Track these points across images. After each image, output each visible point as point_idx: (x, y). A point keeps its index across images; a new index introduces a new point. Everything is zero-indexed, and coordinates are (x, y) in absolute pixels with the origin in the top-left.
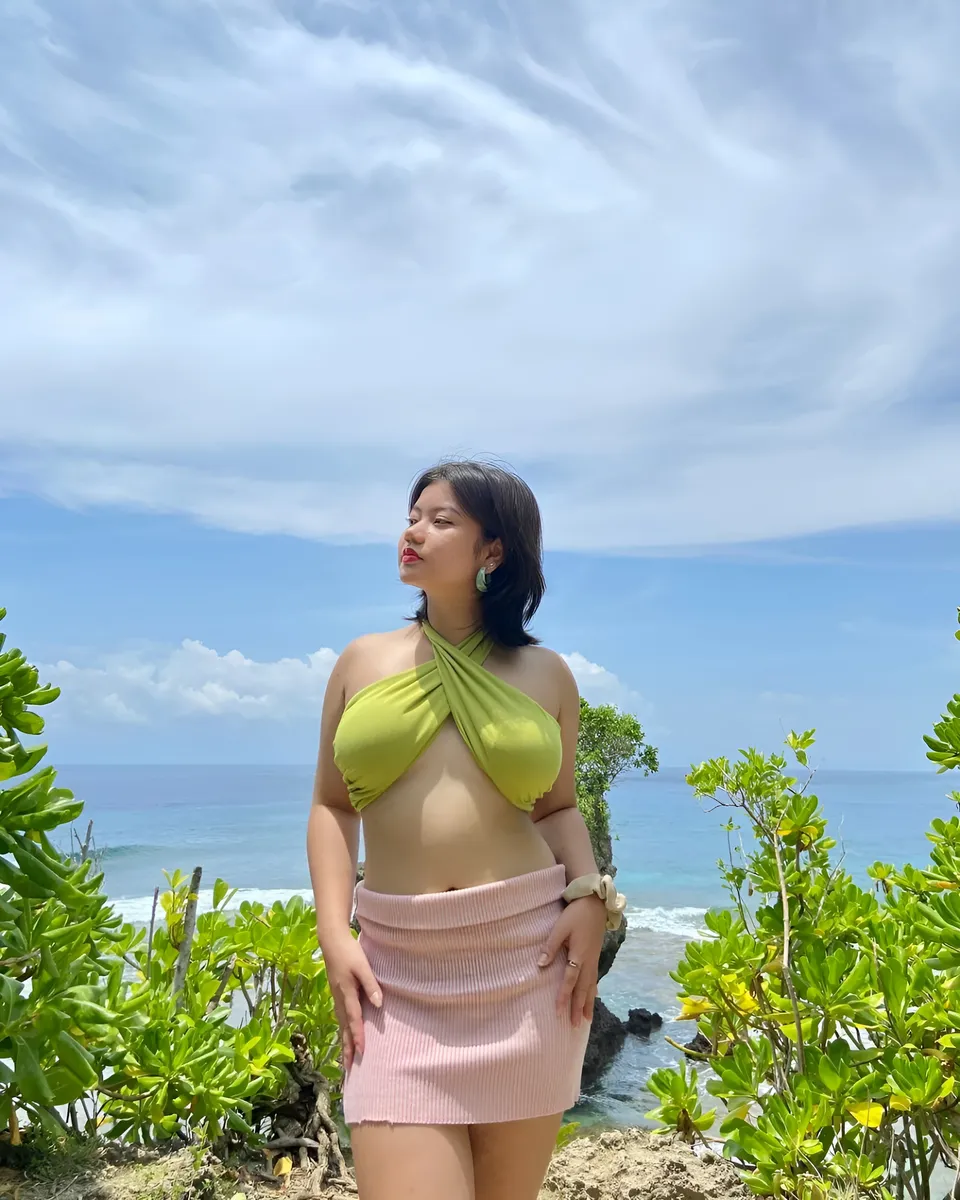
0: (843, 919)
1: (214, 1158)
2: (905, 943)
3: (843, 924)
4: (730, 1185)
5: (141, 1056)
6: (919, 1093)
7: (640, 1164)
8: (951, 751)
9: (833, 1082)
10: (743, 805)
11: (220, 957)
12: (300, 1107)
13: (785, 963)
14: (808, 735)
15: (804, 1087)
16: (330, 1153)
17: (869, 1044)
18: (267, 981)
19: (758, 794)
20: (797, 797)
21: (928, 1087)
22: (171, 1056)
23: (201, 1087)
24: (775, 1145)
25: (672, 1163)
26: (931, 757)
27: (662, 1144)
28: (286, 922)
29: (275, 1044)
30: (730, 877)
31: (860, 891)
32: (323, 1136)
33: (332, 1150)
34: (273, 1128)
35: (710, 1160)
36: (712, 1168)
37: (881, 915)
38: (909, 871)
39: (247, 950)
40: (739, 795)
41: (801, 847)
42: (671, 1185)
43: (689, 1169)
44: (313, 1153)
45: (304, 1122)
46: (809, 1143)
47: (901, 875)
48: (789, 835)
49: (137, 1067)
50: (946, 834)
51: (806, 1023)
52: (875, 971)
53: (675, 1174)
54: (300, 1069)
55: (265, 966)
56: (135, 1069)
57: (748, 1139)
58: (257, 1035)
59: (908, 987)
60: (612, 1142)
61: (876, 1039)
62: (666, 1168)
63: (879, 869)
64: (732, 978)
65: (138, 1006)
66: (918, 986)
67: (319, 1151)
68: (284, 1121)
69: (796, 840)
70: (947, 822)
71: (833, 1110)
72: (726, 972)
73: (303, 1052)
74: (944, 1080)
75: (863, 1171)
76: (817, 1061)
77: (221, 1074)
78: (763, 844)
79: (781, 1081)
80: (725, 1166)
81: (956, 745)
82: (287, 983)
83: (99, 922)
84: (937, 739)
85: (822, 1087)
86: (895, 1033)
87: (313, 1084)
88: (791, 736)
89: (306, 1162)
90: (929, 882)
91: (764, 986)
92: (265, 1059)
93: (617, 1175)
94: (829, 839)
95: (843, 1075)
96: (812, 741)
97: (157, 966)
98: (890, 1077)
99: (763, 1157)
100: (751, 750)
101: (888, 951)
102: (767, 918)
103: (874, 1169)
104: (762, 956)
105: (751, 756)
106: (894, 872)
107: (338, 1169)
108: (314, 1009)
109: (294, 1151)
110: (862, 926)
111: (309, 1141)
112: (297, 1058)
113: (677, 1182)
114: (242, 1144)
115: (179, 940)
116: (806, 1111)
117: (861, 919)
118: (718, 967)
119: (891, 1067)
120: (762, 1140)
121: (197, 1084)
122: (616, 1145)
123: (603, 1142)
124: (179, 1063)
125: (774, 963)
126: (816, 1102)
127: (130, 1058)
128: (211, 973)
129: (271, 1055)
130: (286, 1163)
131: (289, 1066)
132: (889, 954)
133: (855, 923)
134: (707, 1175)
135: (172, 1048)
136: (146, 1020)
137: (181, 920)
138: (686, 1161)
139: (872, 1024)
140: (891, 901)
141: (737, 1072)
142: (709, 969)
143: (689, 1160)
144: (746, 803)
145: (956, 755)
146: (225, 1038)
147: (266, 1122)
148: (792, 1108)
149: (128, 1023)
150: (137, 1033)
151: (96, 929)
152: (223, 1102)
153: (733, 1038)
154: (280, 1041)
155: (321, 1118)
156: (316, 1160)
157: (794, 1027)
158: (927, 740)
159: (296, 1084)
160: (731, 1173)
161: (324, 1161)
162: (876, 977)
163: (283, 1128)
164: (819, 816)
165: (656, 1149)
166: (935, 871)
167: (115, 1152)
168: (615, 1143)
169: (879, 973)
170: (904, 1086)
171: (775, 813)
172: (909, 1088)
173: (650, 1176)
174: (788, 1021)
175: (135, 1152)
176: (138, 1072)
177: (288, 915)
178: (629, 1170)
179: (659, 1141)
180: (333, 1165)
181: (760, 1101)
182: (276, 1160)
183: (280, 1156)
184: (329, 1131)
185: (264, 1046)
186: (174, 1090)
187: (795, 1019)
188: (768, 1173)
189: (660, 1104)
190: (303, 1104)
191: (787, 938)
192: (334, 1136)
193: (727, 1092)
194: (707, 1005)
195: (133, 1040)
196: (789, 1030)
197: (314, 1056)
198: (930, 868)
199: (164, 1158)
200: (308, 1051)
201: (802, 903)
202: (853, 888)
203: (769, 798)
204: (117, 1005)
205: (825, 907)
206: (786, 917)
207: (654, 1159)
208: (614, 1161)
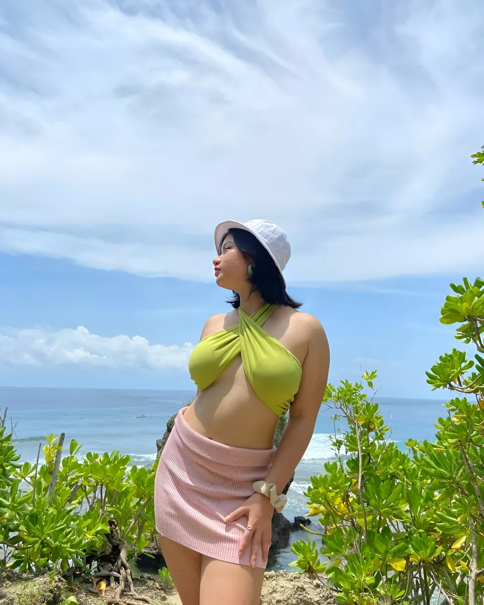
0: (391, 466)
1: (62, 579)
2: (421, 479)
3: (391, 469)
4: (327, 598)
5: (28, 527)
6: (424, 554)
7: (282, 587)
8: (439, 379)
9: (382, 548)
10: (341, 408)
11: (74, 479)
12: (113, 556)
13: (359, 487)
14: (373, 373)
15: (367, 550)
16: (126, 580)
17: (402, 530)
18: (98, 492)
19: (349, 403)
20: (368, 404)
21: (428, 551)
22: (42, 527)
23: (57, 543)
24: (352, 580)
25: (298, 587)
26: (428, 382)
27: (295, 578)
28: (109, 462)
29: (100, 524)
30: (334, 444)
31: (401, 453)
32: (123, 571)
33: (127, 578)
34: (98, 567)
35: (318, 586)
36: (318, 590)
37: (412, 465)
38: (426, 443)
39: (89, 477)
40: (339, 403)
41: (370, 430)
42: (297, 598)
43: (307, 591)
44: (117, 580)
45: (113, 564)
46: (368, 578)
47: (422, 445)
48: (364, 423)
49: (26, 532)
50: (444, 425)
51: (369, 518)
52: (405, 492)
53: (300, 593)
54: (113, 537)
55: (97, 485)
56: (25, 534)
57: (340, 577)
58: (90, 519)
59: (422, 501)
60: (270, 576)
61: (406, 528)
62: (295, 590)
63: (411, 442)
64: (333, 494)
65: (26, 501)
66: (426, 501)
67: (120, 579)
68: (103, 564)
69: (368, 426)
70: (445, 419)
71: (381, 562)
72: (330, 491)
73: (115, 529)
74: (437, 548)
75: (394, 592)
76: (374, 536)
77: (68, 537)
78: (351, 428)
79: (356, 547)
80: (325, 589)
81: (441, 376)
82: (109, 493)
83: (8, 458)
84: (432, 373)
85: (376, 551)
86: (414, 524)
87: (119, 544)
88: (365, 374)
89: (113, 584)
90: (435, 449)
91: (351, 500)
92: (94, 531)
93: (271, 593)
94: (386, 427)
95: (387, 545)
96: (376, 376)
97: (40, 483)
98: (410, 545)
99: (345, 585)
100: (346, 381)
101: (413, 483)
102: (352, 465)
103: (400, 591)
104: (349, 483)
105: (347, 384)
106: (418, 444)
107: (130, 589)
108: (122, 507)
109: (107, 578)
110: (401, 471)
111: (115, 573)
112: (112, 532)
113: (300, 597)
114: (81, 574)
115: (52, 470)
116: (367, 563)
117: (401, 467)
118: (327, 489)
119: (411, 541)
120: (347, 577)
121: (55, 541)
122: (272, 578)
123: (265, 577)
124: (47, 531)
125: (355, 488)
126: (373, 558)
127: (22, 528)
128: (68, 487)
129: (97, 529)
130: (103, 585)
131: (107, 535)
132: (414, 484)
133: (398, 469)
134: (316, 593)
135: (44, 523)
136: (30, 508)
137: (53, 461)
138: (305, 586)
139: (402, 519)
140: (415, 458)
141: (335, 542)
142: (321, 490)
143: (308, 586)
144: (342, 407)
145: (441, 381)
146: (74, 520)
147: (95, 564)
148: (361, 560)
149: (20, 510)
150: (25, 515)
151: (7, 462)
152: (69, 551)
153: (335, 526)
154: (103, 522)
155: (122, 562)
156: (119, 583)
157: (363, 520)
158: (427, 373)
159: (110, 545)
160: (328, 592)
161: (122, 583)
162: (405, 495)
163: (102, 567)
164: (378, 413)
165: (292, 580)
166: (438, 443)
167: (11, 575)
168: (271, 577)
169: (407, 494)
170: (416, 550)
171: (357, 413)
172: (419, 551)
173: (287, 593)
174: (360, 516)
175: (21, 575)
176: (26, 535)
177: (111, 460)
178: (277, 590)
179: (294, 576)
180: (127, 585)
181: (346, 558)
182: (97, 583)
183: (101, 580)
184: (126, 568)
185: (94, 525)
186: (44, 544)
187: (364, 515)
188: (347, 593)
189: (297, 559)
190: (114, 555)
191: (360, 474)
192: (129, 571)
193: (331, 553)
194: (322, 508)
195: (24, 519)
196: (360, 521)
197: (120, 531)
198: (436, 442)
199: (36, 579)
200: (117, 528)
201: (370, 459)
202: (397, 451)
203: (354, 405)
204: (16, 499)
205: (382, 460)
206: (360, 464)
207: (289, 585)
208: (271, 585)
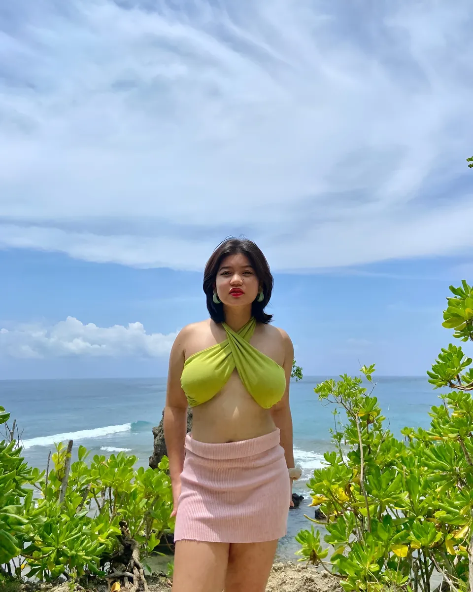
0: (389, 455)
1: (80, 587)
2: (419, 467)
3: (389, 458)
4: (335, 588)
5: (42, 536)
6: (424, 541)
7: (292, 579)
8: (440, 379)
9: (384, 536)
10: (342, 403)
11: (83, 484)
12: (125, 557)
13: (361, 479)
14: (372, 367)
15: (371, 539)
17: (401, 515)
18: (107, 494)
19: (349, 397)
20: (367, 398)
21: (429, 537)
22: (58, 536)
23: (73, 552)
24: (357, 568)
25: (307, 579)
26: (430, 382)
27: (303, 568)
28: (117, 465)
29: (111, 527)
30: (335, 437)
31: (397, 441)
32: (136, 571)
33: (140, 578)
34: (111, 568)
35: (325, 576)
36: (326, 580)
37: (408, 453)
38: (420, 431)
39: (97, 479)
40: (339, 398)
41: (369, 422)
42: (307, 589)
43: (315, 581)
44: (131, 580)
45: (126, 564)
46: (372, 566)
47: (417, 432)
48: (364, 416)
49: (41, 541)
50: (438, 413)
51: (371, 508)
52: (404, 480)
53: (308, 584)
54: (124, 538)
55: (106, 487)
56: (40, 543)
57: (344, 563)
58: (102, 523)
59: (420, 488)
60: (278, 568)
61: (406, 513)
62: (304, 581)
63: (406, 430)
64: (336, 486)
65: (41, 513)
66: (424, 488)
67: (134, 578)
68: (116, 564)
69: (367, 419)
70: (439, 408)
71: (384, 549)
72: (334, 484)
73: (126, 529)
74: (437, 533)
75: (398, 579)
76: (377, 525)
77: (84, 544)
78: (351, 420)
79: (360, 536)
80: (333, 579)
81: (442, 375)
82: (117, 495)
83: (20, 471)
84: (433, 373)
85: (379, 538)
86: (414, 510)
87: (130, 545)
88: (364, 367)
89: (127, 584)
90: (430, 437)
91: (352, 489)
92: (106, 534)
93: (281, 585)
94: (382, 416)
95: (389, 532)
96: (374, 370)
97: (51, 489)
98: (412, 532)
99: (351, 573)
100: (345, 375)
101: (411, 471)
102: (353, 457)
103: (404, 577)
104: (351, 475)
105: (345, 378)
106: (413, 432)
107: (143, 587)
108: (131, 508)
109: (121, 579)
110: (399, 458)
111: (129, 574)
112: (123, 533)
113: (309, 588)
114: (95, 576)
115: (62, 477)
116: (371, 550)
117: (398, 455)
118: (330, 481)
119: (412, 528)
120: (352, 566)
121: (71, 550)
122: (280, 570)
123: (274, 568)
124: (62, 540)
125: (357, 478)
126: (377, 545)
127: (37, 538)
128: (78, 493)
129: (109, 532)
130: (117, 586)
131: (119, 537)
132: (411, 472)
133: (395, 456)
134: (324, 583)
135: (58, 532)
136: (45, 519)
137: (63, 467)
138: (314, 577)
139: (403, 507)
140: (412, 446)
141: (339, 531)
142: (325, 483)
143: (316, 576)
145: (442, 381)
146: (86, 525)
147: (107, 565)
148: (364, 548)
149: (36, 521)
150: (40, 526)
151: (19, 475)
152: (85, 559)
153: (336, 514)
154: (114, 525)
155: (135, 562)
156: (133, 583)
157: (366, 509)
158: (428, 373)
159: (122, 546)
160: (336, 582)
161: (136, 583)
162: (404, 484)
163: (115, 568)
164: (378, 406)
165: (300, 571)
166: (433, 431)
167: (30, 587)
168: (280, 569)
169: (406, 482)
170: (418, 537)
171: (357, 406)
172: (420, 538)
173: (296, 585)
174: (363, 506)
175: (40, 585)
176: (41, 545)
177: (118, 462)
178: (286, 582)
179: (301, 567)
180: (141, 585)
181: (350, 545)
182: (112, 584)
183: (114, 582)
184: (139, 568)
185: (106, 527)
186: (60, 553)
187: (366, 505)
188: (353, 580)
189: (302, 548)
190: (126, 555)
191: (362, 467)
192: (141, 571)
193: (334, 541)
194: (325, 498)
195: (38, 529)
196: (363, 511)
197: (131, 531)
198: (430, 430)
199: (55, 588)
200: (128, 529)
201: (370, 449)
202: (394, 440)
203: (354, 399)
204: (30, 512)
205: (380, 450)
206: (362, 456)
207: (298, 576)
208: (280, 577)
